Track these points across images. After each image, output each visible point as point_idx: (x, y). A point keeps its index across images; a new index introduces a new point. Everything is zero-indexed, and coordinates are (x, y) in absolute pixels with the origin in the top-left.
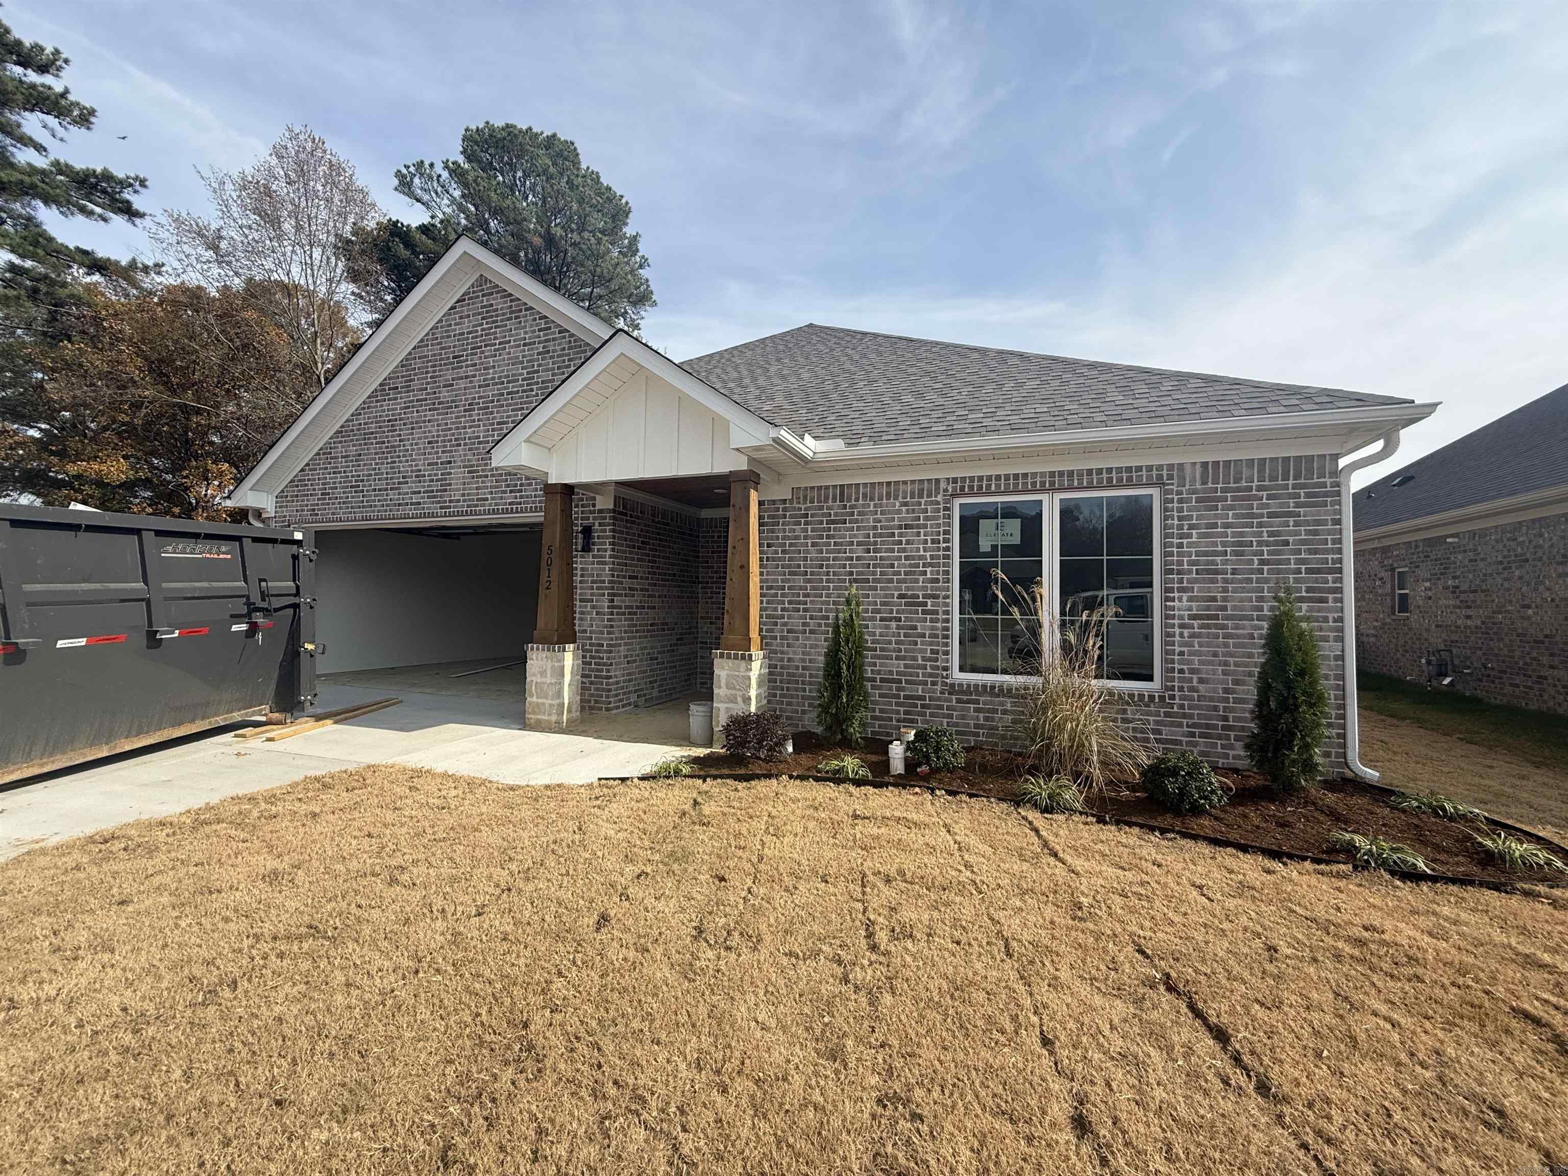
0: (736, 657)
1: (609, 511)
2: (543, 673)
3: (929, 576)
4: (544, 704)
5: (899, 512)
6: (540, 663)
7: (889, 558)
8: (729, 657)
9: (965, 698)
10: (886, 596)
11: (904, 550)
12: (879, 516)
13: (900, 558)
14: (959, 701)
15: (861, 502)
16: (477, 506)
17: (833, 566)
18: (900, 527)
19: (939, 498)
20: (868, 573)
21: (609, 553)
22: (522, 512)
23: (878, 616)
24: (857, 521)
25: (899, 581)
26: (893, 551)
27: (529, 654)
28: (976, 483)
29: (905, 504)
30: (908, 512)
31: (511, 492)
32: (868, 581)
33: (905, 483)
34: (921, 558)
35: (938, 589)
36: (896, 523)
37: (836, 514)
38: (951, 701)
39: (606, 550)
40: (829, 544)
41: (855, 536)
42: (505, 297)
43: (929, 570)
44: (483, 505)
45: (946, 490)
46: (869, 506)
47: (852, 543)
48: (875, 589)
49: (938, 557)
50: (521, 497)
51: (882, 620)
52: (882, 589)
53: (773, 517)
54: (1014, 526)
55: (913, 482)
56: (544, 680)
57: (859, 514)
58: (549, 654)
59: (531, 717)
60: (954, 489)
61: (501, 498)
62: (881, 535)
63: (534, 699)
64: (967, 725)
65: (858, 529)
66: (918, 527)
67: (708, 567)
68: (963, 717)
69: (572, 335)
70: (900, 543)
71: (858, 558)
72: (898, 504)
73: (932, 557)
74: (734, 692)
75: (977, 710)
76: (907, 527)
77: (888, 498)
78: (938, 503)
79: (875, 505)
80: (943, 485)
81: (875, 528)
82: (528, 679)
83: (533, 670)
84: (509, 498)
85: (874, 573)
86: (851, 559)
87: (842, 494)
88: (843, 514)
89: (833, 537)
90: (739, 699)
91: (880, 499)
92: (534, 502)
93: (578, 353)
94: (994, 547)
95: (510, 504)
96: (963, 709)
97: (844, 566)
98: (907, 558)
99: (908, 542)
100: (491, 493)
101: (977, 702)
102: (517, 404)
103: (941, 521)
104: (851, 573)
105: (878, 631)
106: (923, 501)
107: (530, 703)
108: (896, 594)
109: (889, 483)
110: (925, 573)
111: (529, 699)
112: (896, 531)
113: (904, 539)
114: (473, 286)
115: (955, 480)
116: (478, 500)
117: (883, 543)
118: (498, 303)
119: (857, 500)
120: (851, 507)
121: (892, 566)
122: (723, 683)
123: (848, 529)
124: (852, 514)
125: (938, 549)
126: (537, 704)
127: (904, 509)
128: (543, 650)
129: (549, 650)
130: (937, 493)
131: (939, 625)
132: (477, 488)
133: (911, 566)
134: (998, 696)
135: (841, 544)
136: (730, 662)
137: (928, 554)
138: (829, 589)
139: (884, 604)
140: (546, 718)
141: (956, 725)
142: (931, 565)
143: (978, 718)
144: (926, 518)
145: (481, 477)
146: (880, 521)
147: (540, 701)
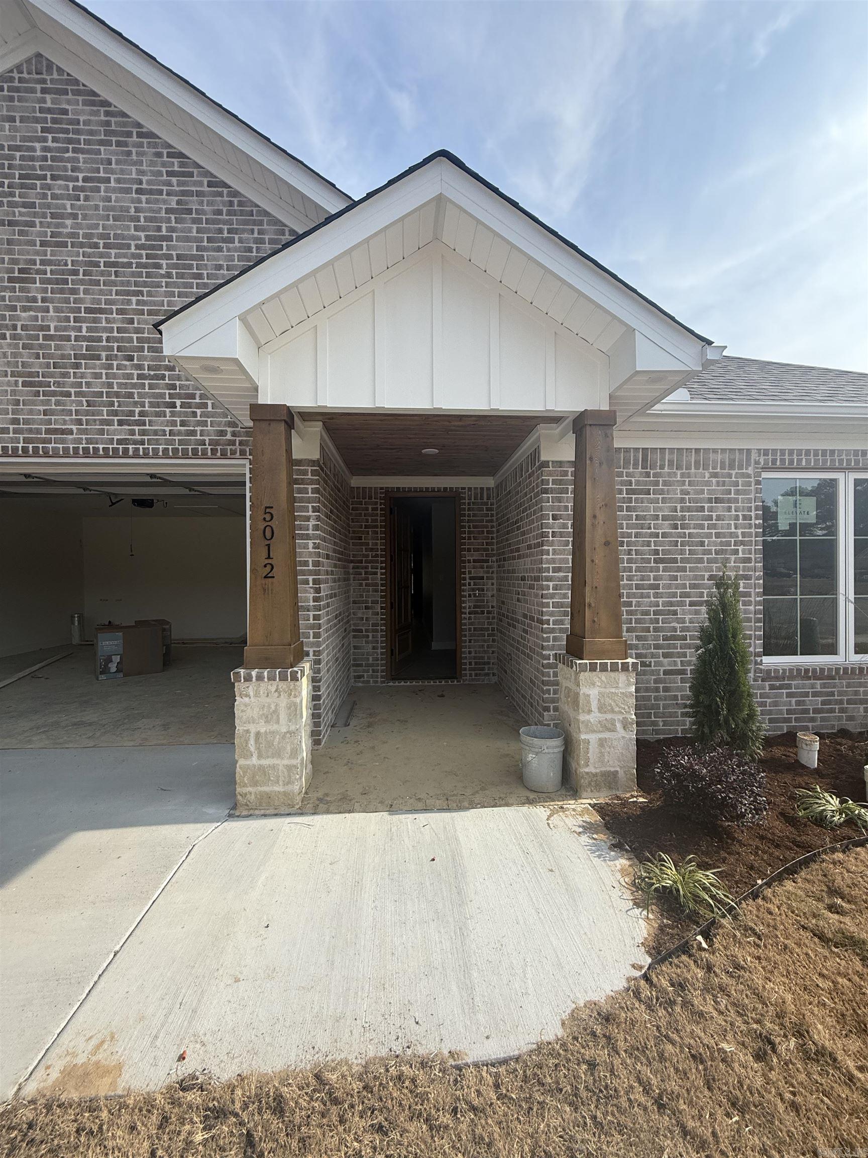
0: (614, 668)
1: (312, 463)
2: (271, 716)
3: (741, 555)
4: (274, 767)
5: (708, 483)
6: (264, 700)
7: (698, 535)
8: (604, 668)
9: (778, 683)
10: (696, 578)
11: (714, 526)
12: (687, 487)
13: (709, 536)
14: (772, 687)
15: (666, 469)
16: (45, 441)
17: (635, 544)
18: (710, 500)
19: (750, 471)
20: (676, 552)
21: (312, 523)
22: (146, 455)
23: (688, 600)
24: (662, 492)
25: (710, 561)
26: (701, 527)
27: (239, 687)
28: (787, 457)
29: (715, 475)
30: (718, 484)
31: (121, 423)
32: (675, 561)
33: (715, 451)
34: (732, 535)
35: (749, 569)
36: (706, 496)
37: (638, 483)
38: (764, 688)
39: (308, 519)
40: (629, 518)
41: (661, 509)
42: (93, 103)
43: (741, 548)
44: (63, 441)
45: (757, 463)
46: (675, 474)
47: (656, 517)
48: (684, 569)
49: (750, 535)
50: (143, 433)
51: (692, 604)
52: (691, 569)
53: (560, 482)
54: (809, 504)
55: (724, 451)
56: (275, 727)
57: (665, 483)
58: (283, 685)
59: (246, 790)
60: (766, 462)
61: (101, 432)
62: (689, 509)
63: (254, 761)
64: (780, 712)
65: (664, 500)
66: (729, 501)
67: (362, 544)
68: (776, 704)
69: (236, 194)
70: (710, 518)
71: (664, 535)
72: (707, 475)
73: (744, 535)
74: (609, 716)
75: (789, 695)
76: (718, 500)
77: (697, 468)
78: (749, 476)
79: (682, 475)
80: (754, 456)
81: (682, 500)
82: (240, 728)
83: (249, 713)
84: (118, 432)
85: (682, 552)
86: (657, 535)
87: (645, 460)
88: (646, 483)
89: (634, 509)
90: (619, 726)
91: (688, 467)
92: (169, 442)
93: (246, 223)
94: (793, 526)
95: (120, 442)
96: (776, 696)
97: (648, 544)
98: (718, 535)
99: (719, 518)
100: (79, 422)
101: (789, 687)
102: (128, 283)
103: (752, 496)
104: (656, 552)
105: (687, 617)
106: (733, 472)
107: (245, 769)
108: (707, 575)
109: (697, 451)
110: (736, 552)
111: (241, 762)
112: (706, 505)
113: (714, 514)
114: (19, 68)
115: (766, 452)
116: (48, 431)
117: (691, 518)
118: (76, 109)
119: (662, 467)
120: (655, 475)
121: (702, 544)
122: (594, 705)
123: (652, 501)
124: (656, 483)
125: (750, 526)
126: (262, 768)
127: (714, 480)
128: (271, 678)
129: (283, 678)
130: (748, 465)
131: (752, 608)
132: (45, 413)
133: (722, 544)
134: (809, 678)
135: (644, 518)
136: (603, 676)
137: (740, 531)
138: (631, 571)
139: (693, 586)
140: (277, 788)
141: (770, 712)
142: (742, 543)
143: (790, 703)
144: (738, 492)
145: (54, 394)
146: (688, 493)
147: (265, 762)
